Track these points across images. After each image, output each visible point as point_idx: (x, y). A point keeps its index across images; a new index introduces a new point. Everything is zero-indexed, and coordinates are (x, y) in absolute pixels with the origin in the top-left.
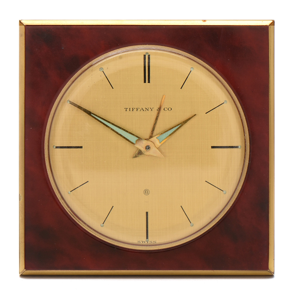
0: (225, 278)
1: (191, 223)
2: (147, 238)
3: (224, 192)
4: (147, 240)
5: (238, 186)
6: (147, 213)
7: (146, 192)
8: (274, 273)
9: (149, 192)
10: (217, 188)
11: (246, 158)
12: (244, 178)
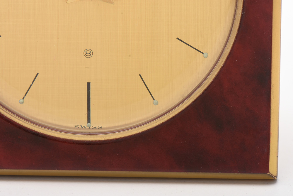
0: (204, 183)
1: (154, 99)
2: (89, 121)
3: (205, 55)
4: (89, 125)
5: (226, 49)
6: (89, 84)
7: (88, 53)
8: (276, 177)
9: (91, 53)
10: (194, 48)
11: (238, 7)
12: (235, 36)
